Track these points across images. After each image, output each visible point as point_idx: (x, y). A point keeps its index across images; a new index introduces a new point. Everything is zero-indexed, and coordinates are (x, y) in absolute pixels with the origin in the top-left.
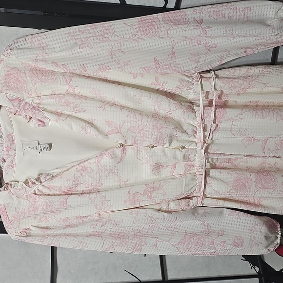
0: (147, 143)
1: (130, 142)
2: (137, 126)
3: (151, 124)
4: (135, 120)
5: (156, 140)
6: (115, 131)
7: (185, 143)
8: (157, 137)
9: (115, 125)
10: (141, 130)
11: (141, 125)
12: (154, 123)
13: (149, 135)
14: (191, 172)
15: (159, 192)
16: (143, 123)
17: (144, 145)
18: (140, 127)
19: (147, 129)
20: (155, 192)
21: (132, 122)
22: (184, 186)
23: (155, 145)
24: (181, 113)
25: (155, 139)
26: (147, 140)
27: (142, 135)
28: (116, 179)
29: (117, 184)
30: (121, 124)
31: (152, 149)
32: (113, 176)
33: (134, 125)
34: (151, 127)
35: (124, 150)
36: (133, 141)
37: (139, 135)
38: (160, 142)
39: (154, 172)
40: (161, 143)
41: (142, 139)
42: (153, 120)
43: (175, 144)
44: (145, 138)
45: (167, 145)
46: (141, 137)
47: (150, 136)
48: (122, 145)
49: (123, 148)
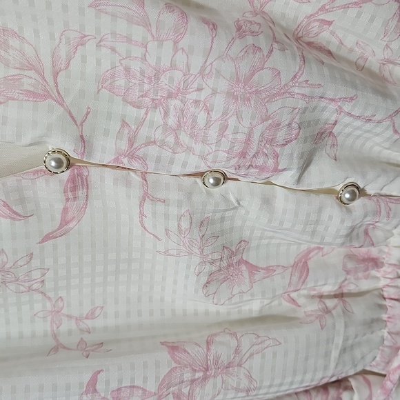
0: (194, 164)
1: (106, 148)
2: (149, 72)
3: (227, 67)
4: (138, 33)
5: (243, 154)
6: (27, 84)
7: (371, 174)
8: (248, 141)
9: (29, 51)
10: (170, 96)
11: (173, 67)
12: (245, 68)
13: (208, 124)
14: (365, 285)
15: (232, 382)
16: (181, 58)
17: (177, 169)
18: (164, 80)
19: (203, 96)
20: (211, 382)
21: (122, 48)
22: (335, 354)
23: (230, 172)
24: (386, 24)
25: (238, 148)
26: (198, 147)
27: (172, 121)
28: (38, 307)
29: (42, 327)
30: (63, 52)
31: (217, 189)
32: (25, 298)
33: (136, 66)
34: (223, 85)
35: (78, 185)
36: (124, 145)
37: (157, 117)
38: (260, 161)
39: (212, 288)
40: (262, 169)
41: (171, 139)
42: (237, 47)
43: (324, 173)
44: (184, 138)
45: (288, 178)
46: (166, 127)
47: (213, 133)
48: (66, 162)
49: (73, 180)
